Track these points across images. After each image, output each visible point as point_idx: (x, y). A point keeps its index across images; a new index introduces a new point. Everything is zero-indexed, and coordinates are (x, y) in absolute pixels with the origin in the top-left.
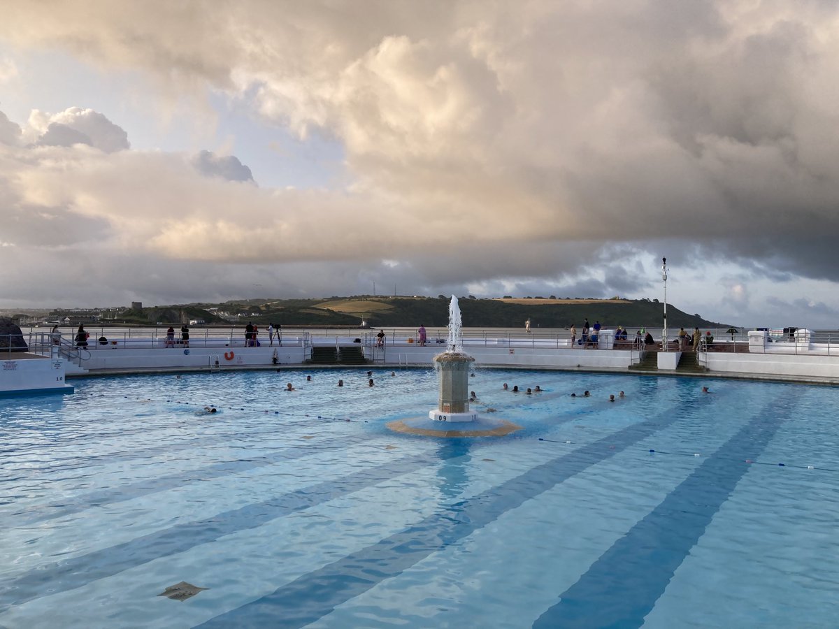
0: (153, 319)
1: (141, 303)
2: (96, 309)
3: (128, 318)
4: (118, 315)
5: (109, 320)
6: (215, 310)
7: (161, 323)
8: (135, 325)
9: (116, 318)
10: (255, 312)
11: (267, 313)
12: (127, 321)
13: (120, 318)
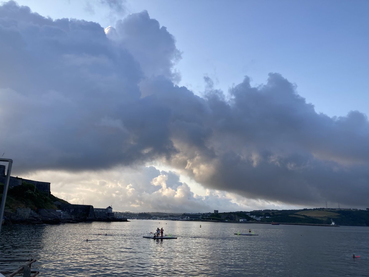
0: (223, 218)
1: (218, 211)
2: (199, 213)
3: (213, 217)
4: (209, 216)
5: (206, 218)
6: (249, 215)
7: (227, 220)
8: (216, 221)
9: (207, 217)
10: (268, 216)
11: (273, 216)
12: (213, 219)
13: (209, 217)
